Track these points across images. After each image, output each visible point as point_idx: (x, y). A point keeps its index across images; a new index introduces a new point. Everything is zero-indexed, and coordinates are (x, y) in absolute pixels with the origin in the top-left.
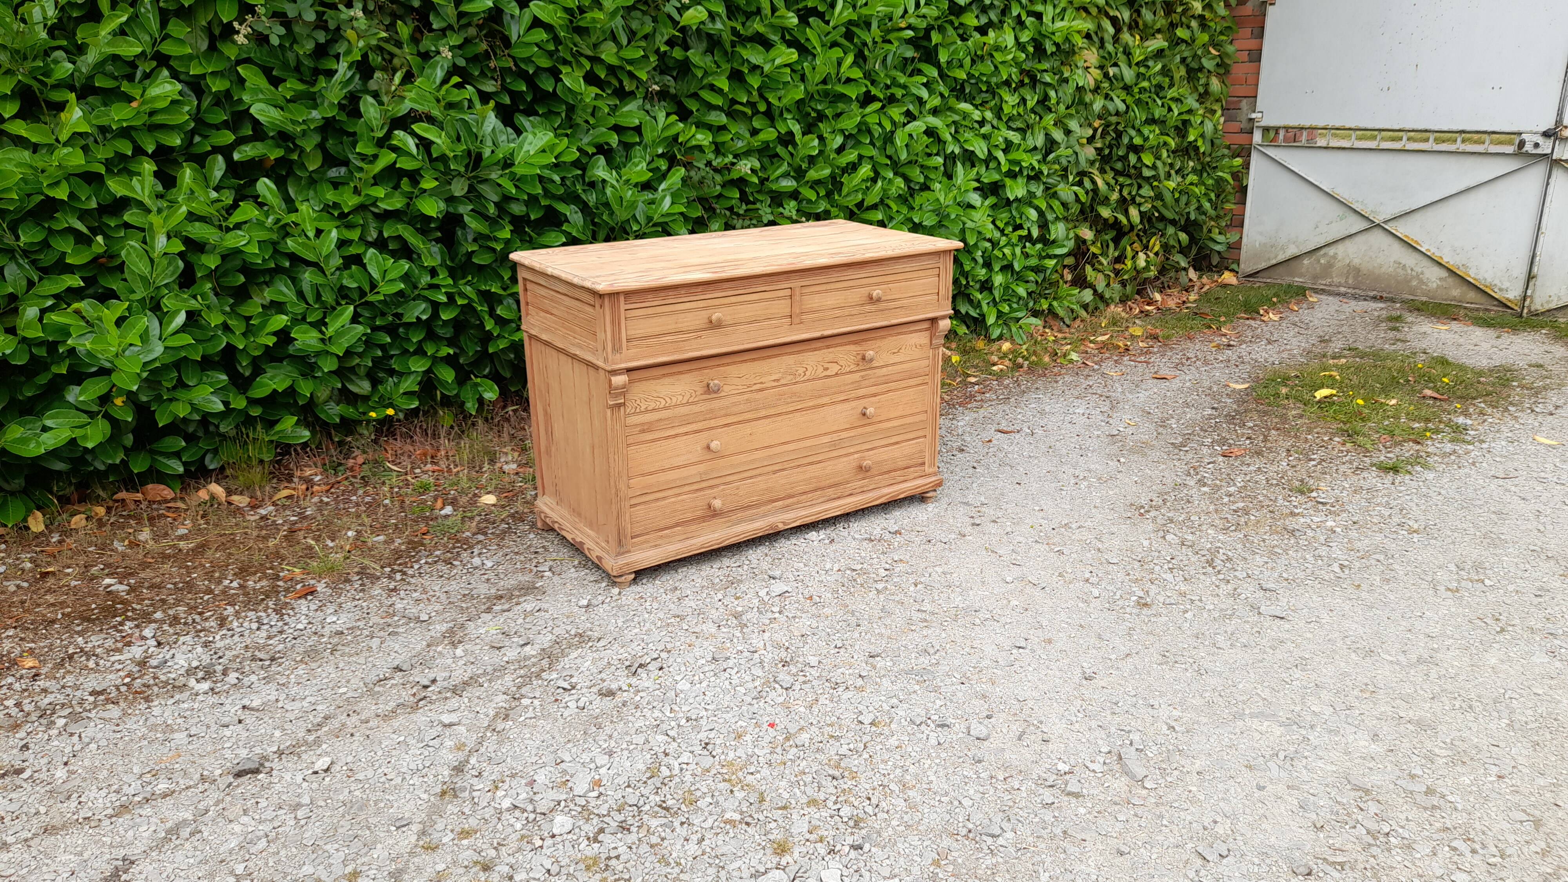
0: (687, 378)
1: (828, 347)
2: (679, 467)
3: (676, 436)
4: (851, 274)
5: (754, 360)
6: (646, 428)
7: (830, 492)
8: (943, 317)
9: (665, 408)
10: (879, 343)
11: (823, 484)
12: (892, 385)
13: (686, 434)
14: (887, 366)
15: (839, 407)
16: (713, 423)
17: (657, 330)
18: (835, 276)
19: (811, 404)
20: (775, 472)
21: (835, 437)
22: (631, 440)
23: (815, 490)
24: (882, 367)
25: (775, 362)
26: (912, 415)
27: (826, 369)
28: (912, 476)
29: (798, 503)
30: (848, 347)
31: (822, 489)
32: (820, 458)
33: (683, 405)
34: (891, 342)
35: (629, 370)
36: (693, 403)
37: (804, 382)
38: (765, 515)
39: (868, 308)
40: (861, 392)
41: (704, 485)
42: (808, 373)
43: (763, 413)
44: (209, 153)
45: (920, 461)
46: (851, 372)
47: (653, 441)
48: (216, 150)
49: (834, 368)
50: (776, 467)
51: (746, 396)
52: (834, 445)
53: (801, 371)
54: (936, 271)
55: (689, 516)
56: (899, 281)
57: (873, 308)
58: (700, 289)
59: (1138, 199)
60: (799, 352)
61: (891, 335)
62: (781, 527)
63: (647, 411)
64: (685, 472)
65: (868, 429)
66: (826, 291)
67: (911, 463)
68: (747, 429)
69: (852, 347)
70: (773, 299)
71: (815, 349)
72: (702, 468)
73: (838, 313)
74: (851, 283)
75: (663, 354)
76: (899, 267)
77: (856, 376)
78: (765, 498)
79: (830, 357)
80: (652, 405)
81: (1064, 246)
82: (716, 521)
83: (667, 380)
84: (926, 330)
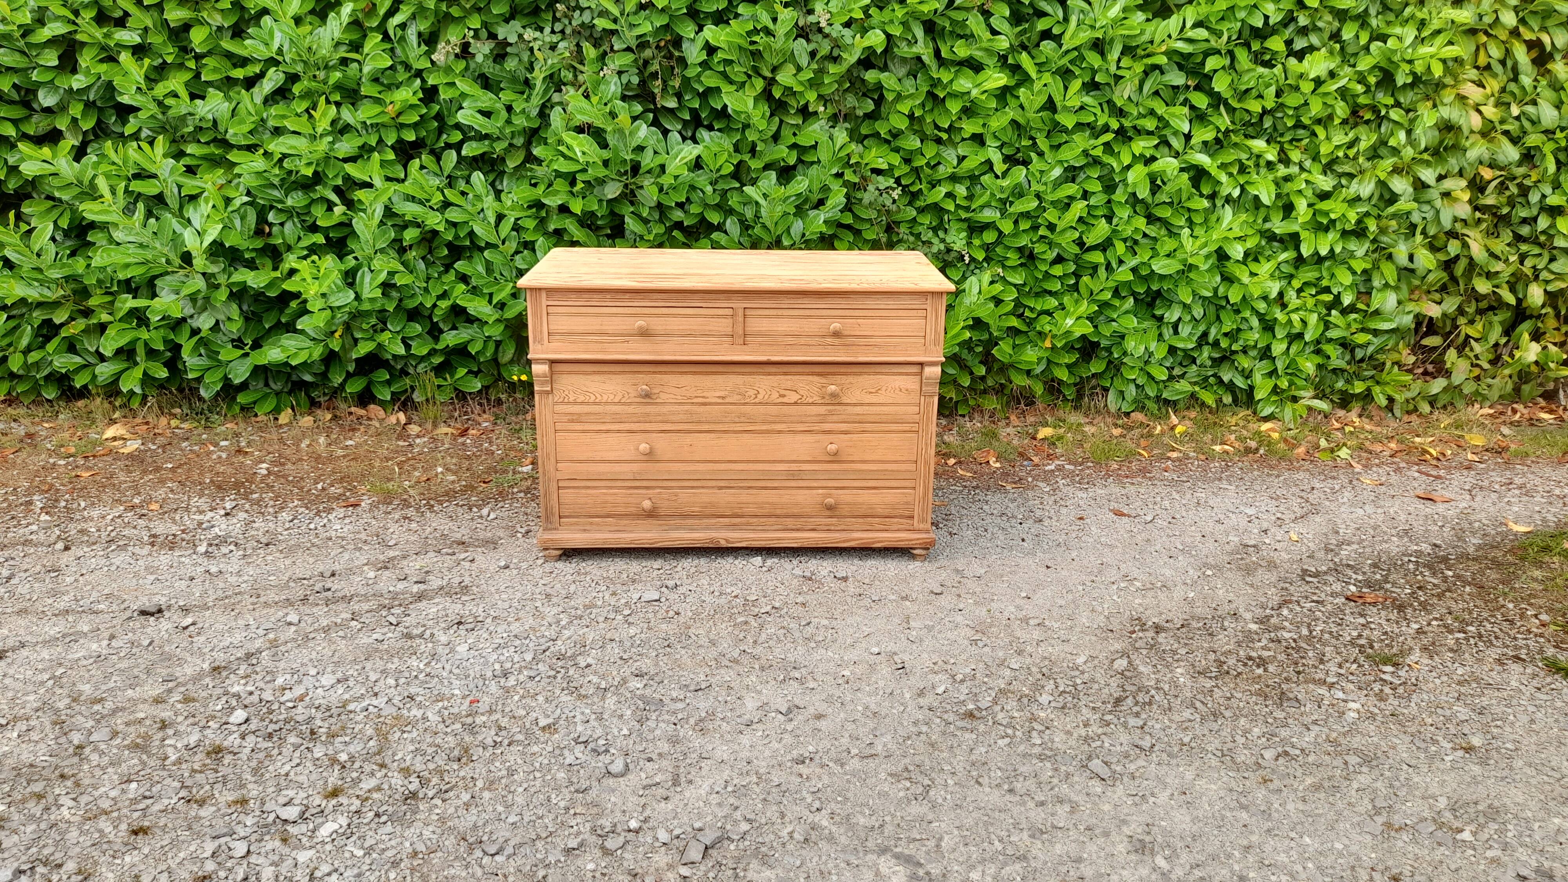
0: (619, 378)
1: (785, 374)
2: (610, 462)
3: (608, 431)
4: (807, 302)
5: (695, 373)
6: (576, 419)
7: (790, 522)
8: (933, 364)
9: (595, 403)
10: (851, 379)
11: (778, 512)
12: (868, 427)
13: (619, 431)
14: (862, 404)
15: (800, 437)
16: (647, 426)
17: (581, 328)
18: (786, 302)
19: (764, 427)
20: (720, 488)
21: (794, 467)
22: (559, 426)
23: (770, 516)
24: (855, 405)
25: (720, 379)
26: (896, 462)
27: (784, 396)
28: (895, 527)
29: (748, 524)
30: (810, 378)
31: (777, 516)
32: (776, 484)
33: (615, 403)
34: (867, 381)
35: (553, 362)
36: (624, 404)
37: (755, 404)
38: (707, 528)
39: (829, 340)
40: (827, 427)
41: (638, 484)
42: (760, 396)
43: (706, 427)
44: (444, 149)
45: (907, 513)
46: (813, 404)
47: (584, 431)
48: (448, 146)
49: (793, 397)
50: (722, 484)
51: (686, 407)
52: (793, 476)
53: (752, 393)
54: (922, 313)
55: (621, 510)
56: (872, 318)
57: (837, 341)
58: (627, 296)
59: (1544, 275)
60: (750, 374)
61: (869, 374)
62: (723, 544)
63: (575, 403)
64: (617, 468)
65: (835, 466)
66: (777, 317)
67: (896, 512)
68: (689, 439)
69: (816, 379)
70: (713, 316)
71: (769, 374)
72: (635, 467)
73: (790, 340)
74: (808, 312)
75: (586, 352)
76: (870, 303)
77: (822, 410)
78: (708, 511)
79: (789, 384)
80: (581, 399)
81: (1391, 320)
82: (650, 521)
83: (597, 378)
84: (915, 374)
